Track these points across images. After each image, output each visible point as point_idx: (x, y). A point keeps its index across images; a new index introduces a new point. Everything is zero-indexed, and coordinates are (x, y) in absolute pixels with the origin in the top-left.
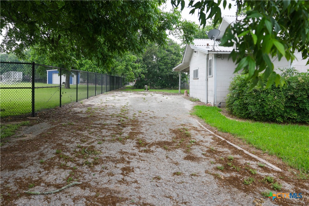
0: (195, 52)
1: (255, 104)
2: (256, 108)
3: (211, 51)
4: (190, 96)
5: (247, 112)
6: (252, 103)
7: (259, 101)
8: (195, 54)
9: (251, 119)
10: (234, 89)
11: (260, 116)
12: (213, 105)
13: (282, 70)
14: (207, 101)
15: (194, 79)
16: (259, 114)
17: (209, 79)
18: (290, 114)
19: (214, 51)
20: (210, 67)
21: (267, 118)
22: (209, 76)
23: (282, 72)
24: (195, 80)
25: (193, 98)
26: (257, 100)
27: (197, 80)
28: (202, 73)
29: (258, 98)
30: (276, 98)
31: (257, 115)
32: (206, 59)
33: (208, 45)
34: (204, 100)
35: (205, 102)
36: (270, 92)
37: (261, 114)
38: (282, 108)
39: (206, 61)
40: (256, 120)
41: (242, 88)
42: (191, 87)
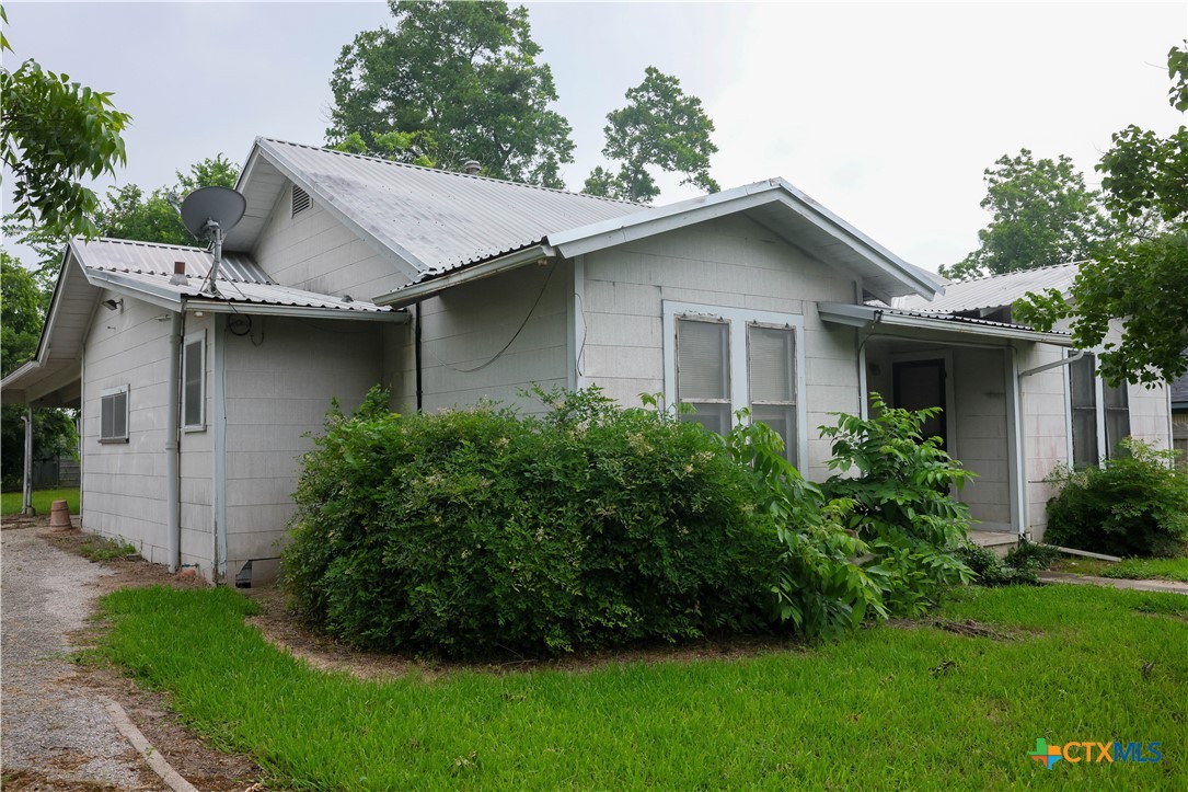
0: (113, 304)
1: (443, 574)
2: (449, 594)
3: (200, 297)
4: (84, 530)
5: (404, 617)
6: (425, 567)
7: (464, 555)
8: (109, 316)
9: (425, 651)
10: (324, 495)
11: (470, 631)
12: (209, 577)
13: (547, 400)
14: (180, 553)
15: (103, 442)
16: (466, 622)
17: (186, 442)
18: (598, 607)
19: (217, 299)
20: (192, 382)
21: (500, 640)
22: (185, 428)
23: (548, 408)
24: (107, 449)
25: (98, 538)
26: (454, 551)
27: (121, 449)
28: (150, 414)
29: (455, 540)
30: (540, 539)
31: (452, 628)
32: (169, 339)
33: (180, 268)
34: (159, 551)
35: (166, 557)
36: (512, 509)
37: (473, 624)
38: (573, 587)
39: (168, 349)
40: (448, 657)
41: (372, 490)
42: (86, 482)
